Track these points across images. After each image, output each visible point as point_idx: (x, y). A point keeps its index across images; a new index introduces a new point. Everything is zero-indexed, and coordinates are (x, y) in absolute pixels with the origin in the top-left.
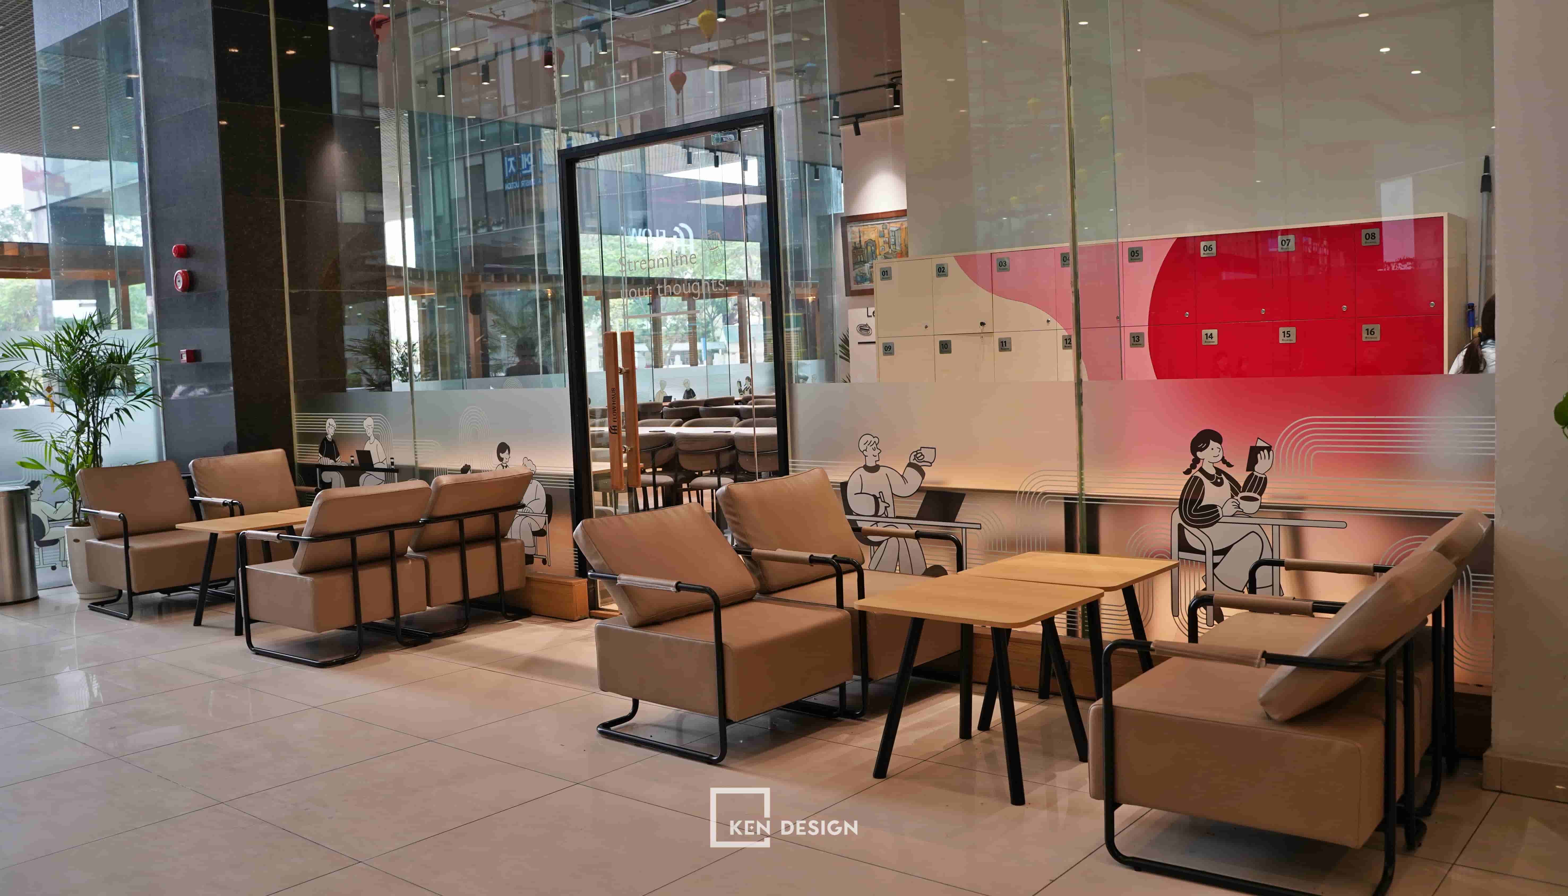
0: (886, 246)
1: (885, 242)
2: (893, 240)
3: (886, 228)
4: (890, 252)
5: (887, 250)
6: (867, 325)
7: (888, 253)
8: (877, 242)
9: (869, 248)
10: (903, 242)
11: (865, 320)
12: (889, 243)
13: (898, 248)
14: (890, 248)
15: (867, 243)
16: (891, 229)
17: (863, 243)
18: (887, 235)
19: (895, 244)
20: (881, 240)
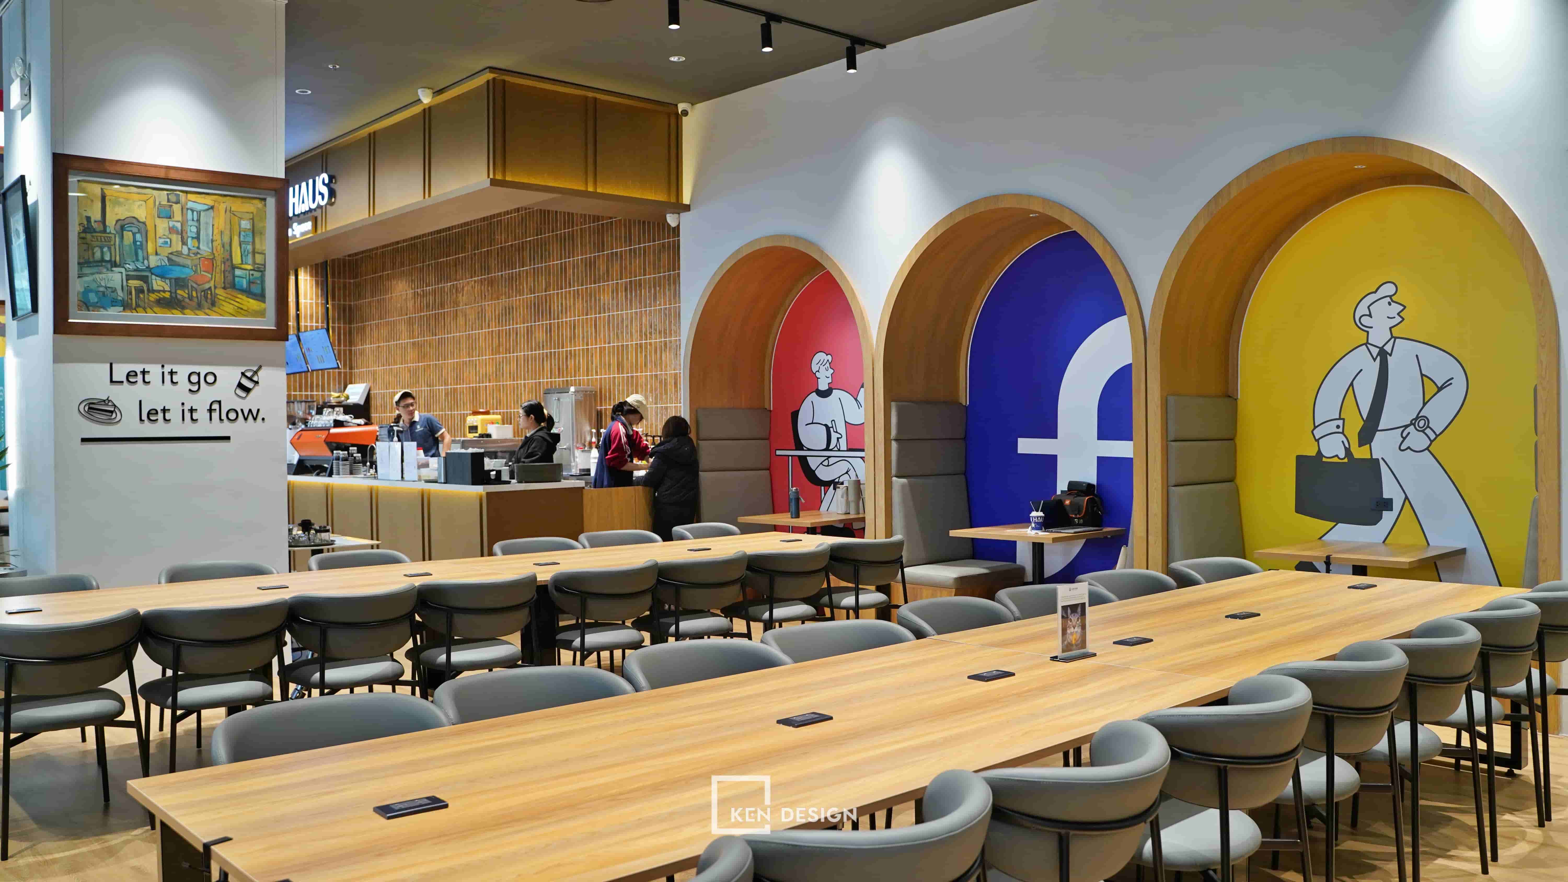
0: (176, 238)
1: (172, 230)
2: (194, 229)
3: (177, 202)
4: (185, 250)
5: (177, 246)
6: (107, 401)
7: (179, 254)
8: (150, 227)
9: (128, 236)
10: (217, 237)
11: (101, 390)
12: (182, 233)
13: (205, 248)
14: (184, 243)
15: (122, 226)
16: (190, 205)
17: (111, 221)
18: (178, 216)
19: (198, 238)
20: (162, 226)
